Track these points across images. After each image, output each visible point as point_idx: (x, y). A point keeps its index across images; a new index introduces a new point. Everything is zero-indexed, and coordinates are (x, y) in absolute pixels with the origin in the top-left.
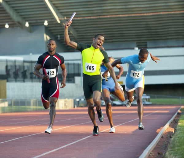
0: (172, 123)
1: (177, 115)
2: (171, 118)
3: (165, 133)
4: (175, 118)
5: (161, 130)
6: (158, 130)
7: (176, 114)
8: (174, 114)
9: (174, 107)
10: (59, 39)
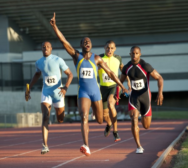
0: (177, 143)
1: (184, 134)
2: (177, 137)
3: (168, 157)
4: (183, 136)
5: (163, 152)
6: (159, 154)
7: (184, 132)
8: (181, 132)
9: (181, 123)
10: (27, 32)
